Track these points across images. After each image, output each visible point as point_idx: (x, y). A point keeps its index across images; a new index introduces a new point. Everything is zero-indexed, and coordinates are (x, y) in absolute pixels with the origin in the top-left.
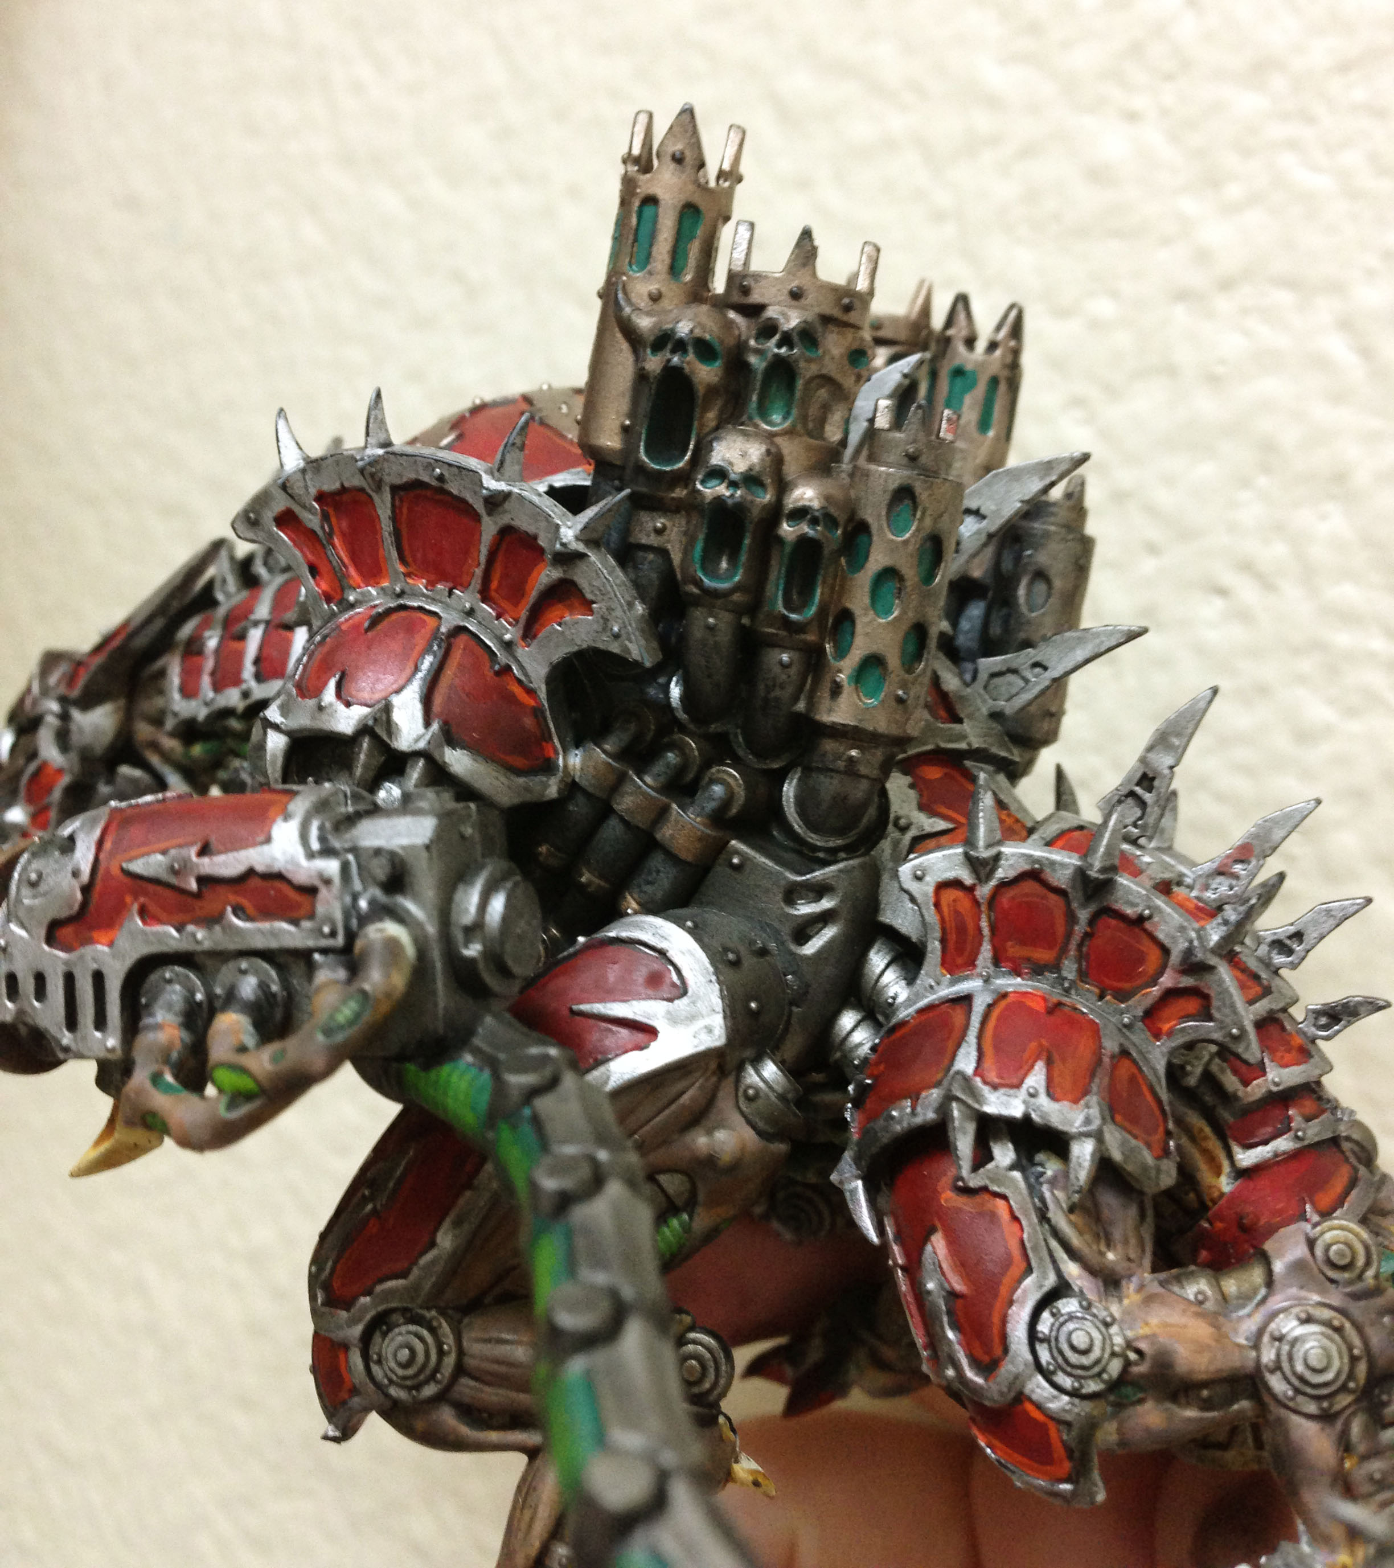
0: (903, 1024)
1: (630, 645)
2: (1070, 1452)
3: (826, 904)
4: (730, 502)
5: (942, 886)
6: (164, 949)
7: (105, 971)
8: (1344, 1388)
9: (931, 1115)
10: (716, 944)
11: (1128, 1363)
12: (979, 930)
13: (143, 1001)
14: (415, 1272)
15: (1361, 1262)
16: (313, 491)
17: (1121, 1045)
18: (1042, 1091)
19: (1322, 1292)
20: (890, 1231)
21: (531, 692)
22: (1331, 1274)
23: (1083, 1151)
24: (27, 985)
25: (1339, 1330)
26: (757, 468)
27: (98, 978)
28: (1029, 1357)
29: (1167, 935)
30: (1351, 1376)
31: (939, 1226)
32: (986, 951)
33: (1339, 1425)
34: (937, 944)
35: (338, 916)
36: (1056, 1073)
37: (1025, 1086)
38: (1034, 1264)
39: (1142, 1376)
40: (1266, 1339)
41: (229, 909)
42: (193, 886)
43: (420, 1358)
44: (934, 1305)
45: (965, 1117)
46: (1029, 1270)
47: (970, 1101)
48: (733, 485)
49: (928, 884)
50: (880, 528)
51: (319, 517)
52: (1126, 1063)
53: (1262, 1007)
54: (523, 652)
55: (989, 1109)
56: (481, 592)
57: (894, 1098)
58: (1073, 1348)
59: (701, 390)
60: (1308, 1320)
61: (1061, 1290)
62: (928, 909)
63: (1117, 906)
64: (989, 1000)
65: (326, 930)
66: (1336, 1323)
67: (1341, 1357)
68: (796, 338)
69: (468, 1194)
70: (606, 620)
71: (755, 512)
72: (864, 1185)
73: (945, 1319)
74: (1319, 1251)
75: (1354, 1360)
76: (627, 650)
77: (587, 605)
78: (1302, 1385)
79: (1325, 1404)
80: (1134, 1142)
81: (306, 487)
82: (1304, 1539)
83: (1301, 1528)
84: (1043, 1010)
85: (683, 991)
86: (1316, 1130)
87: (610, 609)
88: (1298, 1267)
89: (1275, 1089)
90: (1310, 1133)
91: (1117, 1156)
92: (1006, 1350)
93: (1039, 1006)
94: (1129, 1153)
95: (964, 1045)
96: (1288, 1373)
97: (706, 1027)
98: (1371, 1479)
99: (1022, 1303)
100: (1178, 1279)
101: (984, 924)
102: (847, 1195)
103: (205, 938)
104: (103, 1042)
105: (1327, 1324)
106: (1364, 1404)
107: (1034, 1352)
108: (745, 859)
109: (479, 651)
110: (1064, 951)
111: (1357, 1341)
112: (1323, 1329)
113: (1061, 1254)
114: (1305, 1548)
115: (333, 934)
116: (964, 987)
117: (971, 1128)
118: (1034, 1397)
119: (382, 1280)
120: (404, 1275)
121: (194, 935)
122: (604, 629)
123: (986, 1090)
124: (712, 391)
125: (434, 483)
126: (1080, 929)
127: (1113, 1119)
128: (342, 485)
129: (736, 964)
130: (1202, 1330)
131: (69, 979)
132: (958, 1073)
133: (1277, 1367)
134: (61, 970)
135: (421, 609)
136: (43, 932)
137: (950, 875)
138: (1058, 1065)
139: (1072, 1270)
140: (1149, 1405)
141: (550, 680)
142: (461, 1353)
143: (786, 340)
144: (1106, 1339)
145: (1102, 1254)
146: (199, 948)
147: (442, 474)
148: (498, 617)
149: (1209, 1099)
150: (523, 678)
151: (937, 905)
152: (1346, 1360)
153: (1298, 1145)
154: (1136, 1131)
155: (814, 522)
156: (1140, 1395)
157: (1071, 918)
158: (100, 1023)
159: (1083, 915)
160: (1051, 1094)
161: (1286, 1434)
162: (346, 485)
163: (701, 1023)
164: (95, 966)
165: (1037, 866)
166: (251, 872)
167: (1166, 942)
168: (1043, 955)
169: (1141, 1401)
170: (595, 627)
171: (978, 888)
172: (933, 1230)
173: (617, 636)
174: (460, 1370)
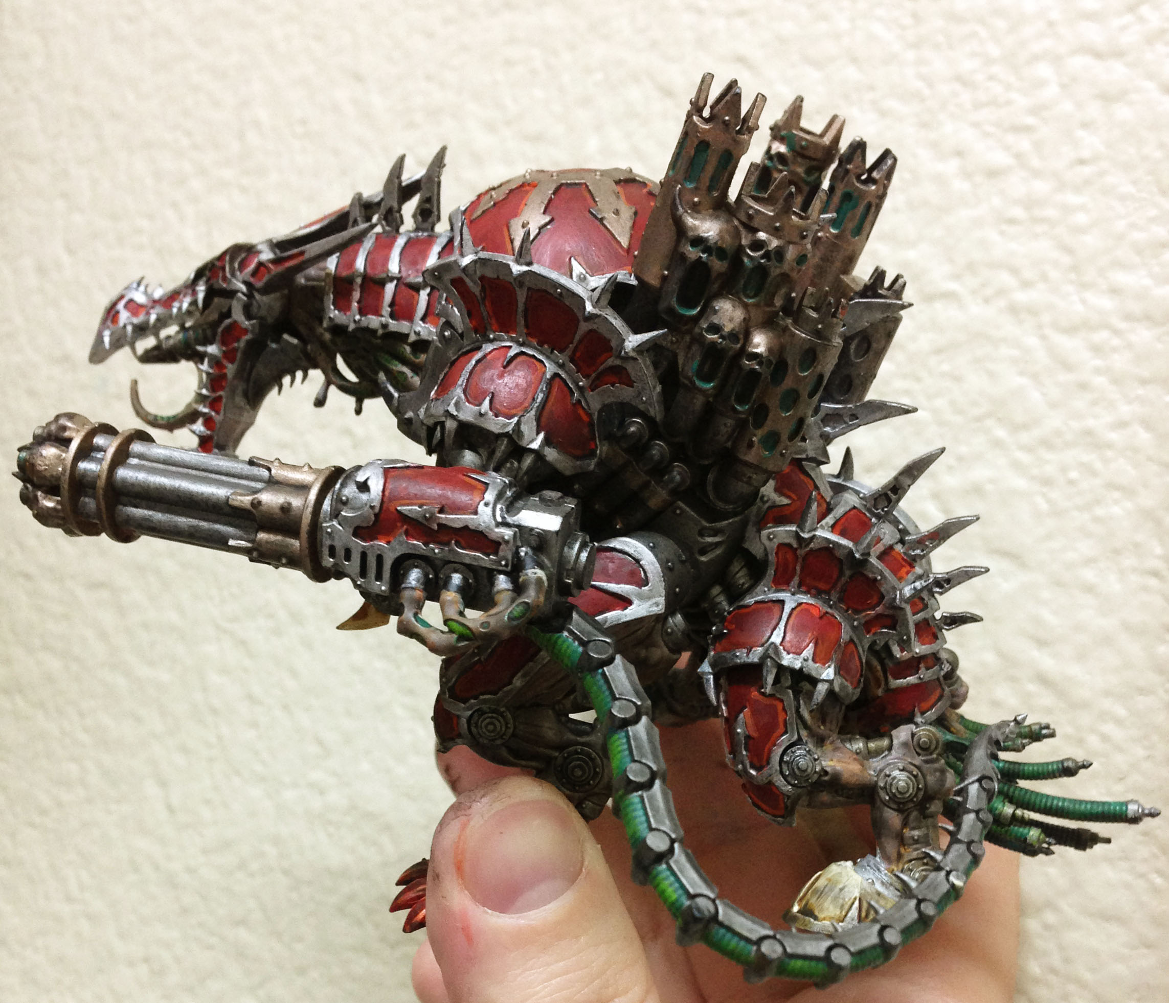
0: (747, 606)
1: (650, 409)
2: (786, 807)
3: (717, 539)
4: (719, 347)
5: (781, 546)
6: (417, 553)
7: (385, 556)
8: (912, 800)
9: (756, 660)
10: (663, 556)
11: (821, 776)
12: (795, 569)
13: (402, 572)
14: (500, 694)
15: (933, 747)
16: (479, 274)
17: (850, 637)
18: (810, 658)
19: (913, 758)
20: (722, 699)
21: (590, 415)
22: (918, 750)
23: (822, 688)
24: (341, 553)
25: (915, 776)
26: (737, 329)
27: (380, 559)
28: (778, 768)
29: (885, 590)
30: (916, 796)
31: (748, 705)
32: (796, 580)
33: (906, 814)
34: (773, 572)
35: (510, 557)
36: (818, 650)
37: (802, 655)
38: (789, 729)
39: (825, 781)
40: (883, 774)
41: (453, 542)
42: (435, 527)
43: (499, 728)
44: (740, 739)
45: (773, 666)
46: (786, 732)
47: (777, 659)
48: (722, 337)
49: (774, 543)
50: (794, 369)
51: (480, 288)
52: (852, 646)
53: (920, 616)
54: (589, 394)
55: (785, 663)
56: (569, 357)
57: (740, 646)
58: (798, 768)
59: (714, 274)
60: (903, 770)
61: (799, 741)
62: (772, 554)
63: (866, 573)
64: (793, 605)
65: (503, 563)
66: (915, 773)
67: (913, 788)
68: (773, 256)
69: (531, 664)
70: (640, 393)
71: (731, 353)
72: (714, 678)
73: (743, 746)
74: (915, 739)
75: (918, 789)
76: (648, 411)
77: (630, 384)
78: (893, 797)
79: (901, 806)
80: (846, 683)
81: (475, 271)
82: (878, 856)
83: (878, 851)
84: (818, 616)
85: (645, 582)
86: (930, 675)
87: (643, 389)
88: (905, 745)
89: (915, 656)
90: (927, 676)
91: (837, 689)
92: (768, 763)
93: (815, 612)
94: (842, 687)
95: (777, 629)
96: (889, 791)
97: (656, 603)
98: (913, 837)
99: (780, 745)
100: (850, 740)
101: (798, 568)
102: (705, 681)
103: (439, 553)
104: (380, 586)
105: (911, 773)
106: (918, 807)
107: (780, 765)
108: (683, 511)
109: (566, 389)
110: (834, 586)
111: (922, 781)
112: (908, 774)
113: (801, 726)
114: (878, 859)
115: (506, 565)
116: (781, 596)
117: (774, 671)
118: (776, 784)
119: (483, 694)
120: (495, 693)
121: (433, 550)
122: (638, 396)
123: (784, 654)
124: (720, 275)
125: (556, 296)
126: (844, 579)
127: (839, 673)
128: (498, 277)
129: (671, 569)
130: (855, 767)
131: (364, 556)
132: (773, 643)
133: (884, 788)
134: (360, 550)
135: (533, 356)
136: (351, 530)
137: (787, 541)
138: (820, 646)
139: (804, 733)
140: (825, 793)
141: (600, 412)
142: (515, 728)
143: (767, 255)
144: (814, 767)
145: (819, 727)
146: (434, 556)
147: (561, 293)
148: (577, 372)
149: (883, 655)
150: (586, 407)
151: (777, 553)
152: (915, 789)
153: (919, 682)
154: (847, 678)
155: (760, 364)
156: (822, 789)
157: (841, 573)
158: (379, 577)
159: (848, 573)
160: (814, 660)
161: (881, 813)
162: (501, 277)
163: (654, 601)
164: (379, 552)
165: (831, 546)
166: (466, 528)
167: (885, 593)
168: (822, 586)
169: (822, 791)
170: (633, 394)
171: (799, 550)
172: (746, 707)
173: (645, 403)
174: (514, 735)
